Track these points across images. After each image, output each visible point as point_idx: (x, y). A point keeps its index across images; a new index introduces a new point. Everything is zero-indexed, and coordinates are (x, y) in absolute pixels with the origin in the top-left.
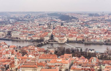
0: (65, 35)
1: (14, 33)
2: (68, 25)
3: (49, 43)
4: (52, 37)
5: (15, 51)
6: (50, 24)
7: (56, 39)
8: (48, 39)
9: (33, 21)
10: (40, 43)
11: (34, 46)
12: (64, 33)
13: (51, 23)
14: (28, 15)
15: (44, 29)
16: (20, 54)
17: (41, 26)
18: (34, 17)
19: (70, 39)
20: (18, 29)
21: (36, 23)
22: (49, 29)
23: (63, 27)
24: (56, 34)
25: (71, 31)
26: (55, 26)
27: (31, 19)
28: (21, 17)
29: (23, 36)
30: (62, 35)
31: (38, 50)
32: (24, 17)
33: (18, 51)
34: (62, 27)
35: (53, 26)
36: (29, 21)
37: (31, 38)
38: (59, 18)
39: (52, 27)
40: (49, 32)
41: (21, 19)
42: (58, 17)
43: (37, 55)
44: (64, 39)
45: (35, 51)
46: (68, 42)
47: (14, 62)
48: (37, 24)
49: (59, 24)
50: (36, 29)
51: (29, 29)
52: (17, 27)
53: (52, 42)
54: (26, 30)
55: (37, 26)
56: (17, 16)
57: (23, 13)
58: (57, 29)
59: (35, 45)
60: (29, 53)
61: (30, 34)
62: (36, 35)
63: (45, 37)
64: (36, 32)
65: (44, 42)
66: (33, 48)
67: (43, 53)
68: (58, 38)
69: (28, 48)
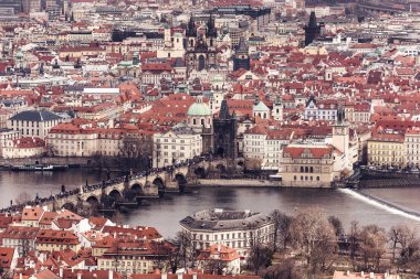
0: (341, 116)
2: (365, 40)
3: (199, 187)
4: (223, 133)
7: (262, 149)
8: (188, 155)
10: (120, 187)
11: (69, 206)
12: (327, 105)
13: (219, 23)
15: (156, 71)
17: (124, 47)
19: (386, 153)
21: (84, 23)
23: (323, 51)
24: (261, 108)
25: (396, 88)
26: (252, 50)
31: (103, 244)
34: (311, 50)
35: (236, 47)
37: (40, 143)
39: (227, 54)
40: (201, 89)
44: (333, 149)
45: (77, 249)
46: (368, 176)
50: (88, 68)
51: (25, 72)
53: (225, 173)
55: (95, 45)
58: (273, 73)
59: (73, 200)
60: (21, 263)
61: (31, 108)
62: (85, 122)
63: (163, 131)
64: (86, 90)
65: (158, 181)
66: (55, 227)
67: (149, 263)
68: (281, 142)
69: (15, 224)
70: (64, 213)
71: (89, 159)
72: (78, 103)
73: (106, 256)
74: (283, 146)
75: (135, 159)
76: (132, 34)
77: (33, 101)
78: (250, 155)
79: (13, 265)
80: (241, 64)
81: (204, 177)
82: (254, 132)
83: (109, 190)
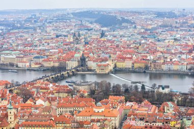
0: (110, 57)
1: (5, 54)
2: (115, 37)
3: (77, 74)
4: (83, 61)
5: (8, 92)
6: (79, 34)
7: (92, 64)
8: (74, 66)
9: (43, 28)
10: (59, 75)
11: (47, 80)
12: (107, 53)
13: (81, 32)
14: (32, 15)
15: (67, 45)
16: (19, 99)
17: (59, 39)
18: (46, 21)
19: (121, 65)
20: (13, 44)
21: (50, 33)
22: (76, 46)
23: (105, 39)
24: (91, 55)
25: (122, 49)
26: (89, 39)
27: (39, 24)
28: (19, 22)
29: (25, 59)
30: (103, 56)
31: (56, 90)
32: (25, 21)
33: (15, 91)
34: (103, 39)
35: (85, 38)
36: (35, 29)
37: (40, 64)
38: (96, 22)
39: (83, 40)
40: (77, 50)
41: (19, 25)
42: (94, 20)
43: (54, 99)
44: (108, 64)
45: (49, 91)
46: (117, 71)
47: (6, 116)
48: (53, 34)
49: (96, 33)
50: (51, 45)
51: (36, 46)
52: (11, 41)
53: (83, 71)
54: (30, 47)
55: (52, 39)
56: (12, 20)
57: (23, 12)
58: (94, 45)
59: (48, 78)
60: (37, 95)
61: (38, 55)
62: (50, 58)
63: (69, 61)
64: (51, 50)
65: (68, 73)
66: (44, 86)
67: (66, 94)
68: (96, 63)
69: (35, 85)
70: (46, 82)
71: (51, 67)
72: (48, 54)
73: (56, 93)
74: (97, 64)
75: (62, 68)
76: (61, 36)
77: (38, 53)
78: (89, 65)
79: (35, 95)
80: (87, 43)
81: (78, 71)
82: (90, 60)
83: (56, 75)
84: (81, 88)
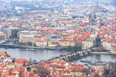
1: (23, 33)
3: (92, 54)
4: (98, 41)
5: (26, 70)
7: (106, 45)
8: (90, 46)
9: (60, 9)
10: (75, 54)
11: (63, 59)
13: (96, 14)
15: (83, 26)
16: (36, 76)
17: (75, 20)
18: (63, 3)
22: (91, 27)
24: (106, 35)
26: (104, 21)
27: (57, 5)
28: (37, 3)
29: (42, 39)
33: (33, 69)
35: (100, 20)
36: (52, 10)
37: (57, 43)
39: (99, 22)
40: (93, 30)
41: (37, 6)
42: (109, 2)
45: (65, 70)
48: (69, 15)
49: (111, 15)
50: (67, 25)
51: (53, 26)
52: (29, 21)
53: (98, 51)
54: (47, 27)
55: (69, 19)
58: (109, 26)
59: (64, 57)
60: (53, 73)
61: (55, 35)
62: (67, 38)
63: (84, 41)
64: (67, 31)
65: (83, 52)
66: (60, 64)
67: (82, 73)
69: (52, 64)
70: (62, 61)
71: (68, 47)
72: (65, 34)
73: (72, 71)
74: (112, 44)
75: (78, 48)
76: (77, 17)
77: (55, 33)
78: (104, 46)
79: (51, 74)
80: (102, 24)
81: (93, 52)
82: (105, 41)
83: (72, 55)
84: (96, 68)
